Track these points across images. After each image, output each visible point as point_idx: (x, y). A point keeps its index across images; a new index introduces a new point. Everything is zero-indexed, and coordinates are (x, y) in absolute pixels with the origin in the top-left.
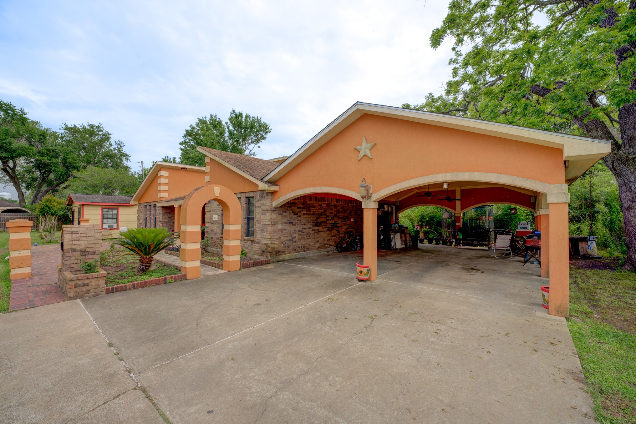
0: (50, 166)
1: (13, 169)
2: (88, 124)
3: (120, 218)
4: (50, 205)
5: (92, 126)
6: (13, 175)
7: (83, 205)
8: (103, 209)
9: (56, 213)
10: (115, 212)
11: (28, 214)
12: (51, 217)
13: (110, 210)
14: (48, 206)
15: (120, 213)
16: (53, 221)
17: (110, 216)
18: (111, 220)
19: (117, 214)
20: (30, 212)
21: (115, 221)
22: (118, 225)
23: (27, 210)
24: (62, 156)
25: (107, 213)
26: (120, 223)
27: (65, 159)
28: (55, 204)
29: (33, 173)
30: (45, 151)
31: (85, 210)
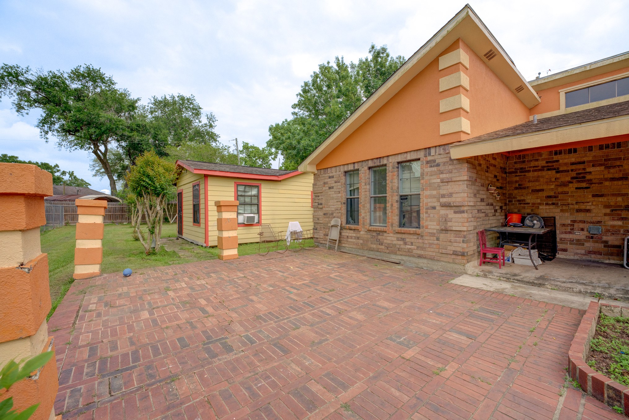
0: (141, 144)
1: (105, 154)
2: (178, 95)
3: (263, 204)
4: (151, 173)
5: (182, 98)
6: (105, 161)
7: (206, 176)
8: (237, 185)
9: (163, 189)
10: (254, 192)
11: (119, 203)
12: (155, 198)
13: (247, 189)
14: (148, 176)
15: (263, 195)
16: (158, 208)
17: (248, 200)
18: (248, 208)
19: (258, 196)
20: (120, 200)
21: (255, 208)
22: (259, 217)
23: (118, 199)
24: (152, 131)
25: (243, 194)
26: (263, 213)
27: (155, 136)
28: (161, 170)
29: (123, 161)
30: (134, 127)
31: (210, 188)
